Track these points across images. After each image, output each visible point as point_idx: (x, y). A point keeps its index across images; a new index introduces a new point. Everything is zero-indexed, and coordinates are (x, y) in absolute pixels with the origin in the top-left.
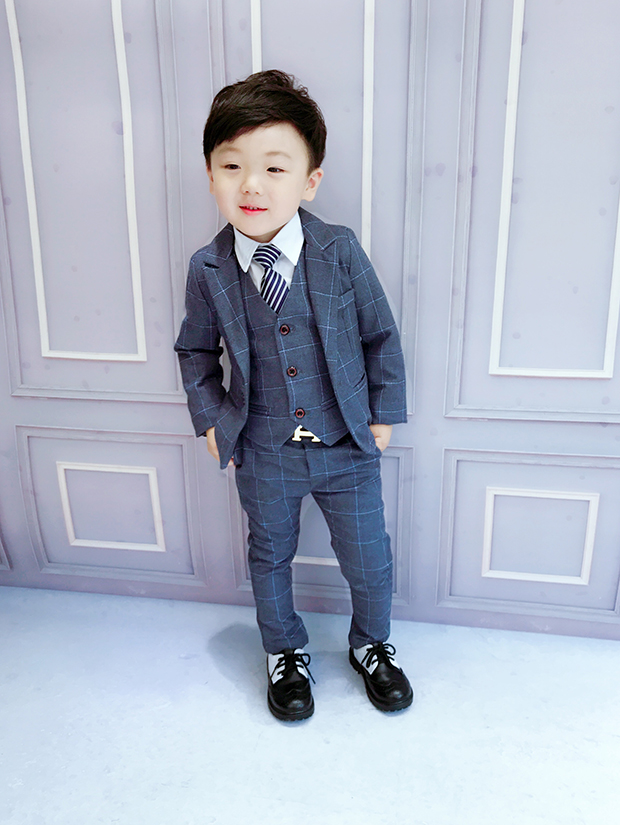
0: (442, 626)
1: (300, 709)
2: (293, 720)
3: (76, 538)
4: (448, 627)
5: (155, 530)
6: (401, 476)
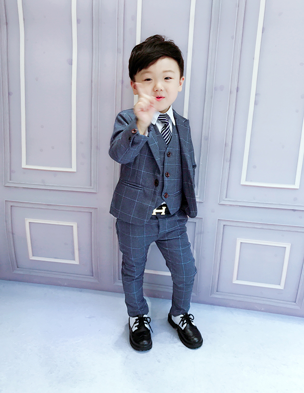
1: (146, 345)
2: (143, 351)
3: (33, 255)
4: (215, 307)
5: (74, 253)
6: (196, 232)
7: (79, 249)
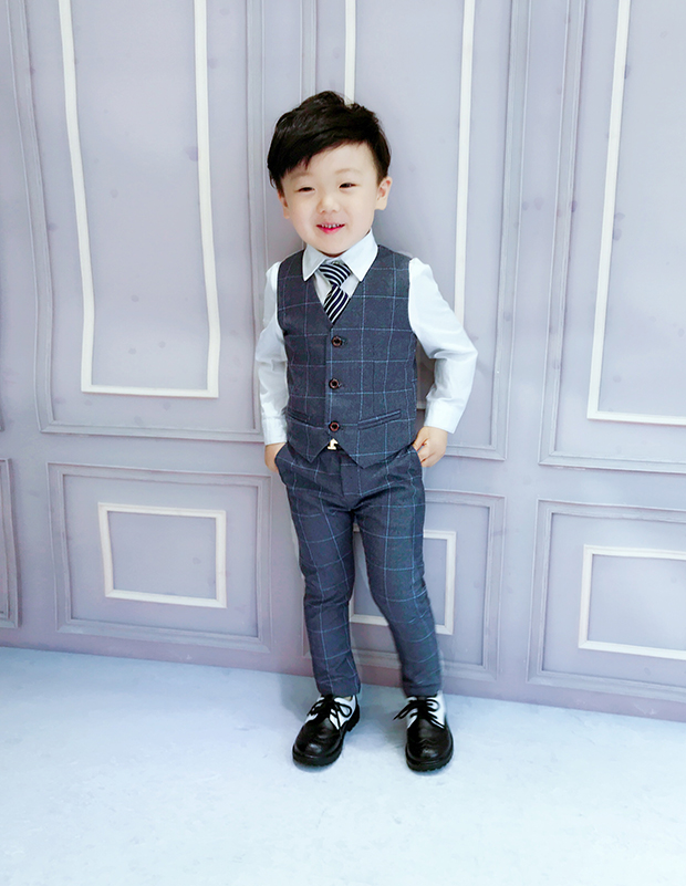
0: (533, 706)
3: (115, 588)
4: (539, 707)
5: (215, 582)
6: (492, 529)
7: (228, 574)
